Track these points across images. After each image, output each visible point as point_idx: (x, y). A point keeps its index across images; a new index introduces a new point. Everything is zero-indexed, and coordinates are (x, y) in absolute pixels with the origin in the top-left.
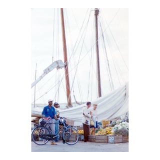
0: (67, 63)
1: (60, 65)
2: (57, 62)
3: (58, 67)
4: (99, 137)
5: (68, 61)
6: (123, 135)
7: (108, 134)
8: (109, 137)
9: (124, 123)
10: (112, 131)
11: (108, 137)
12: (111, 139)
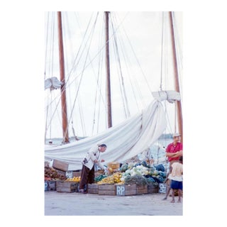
0: (64, 82)
1: (55, 84)
2: (51, 80)
3: (52, 88)
4: (104, 187)
5: (66, 79)
6: (138, 185)
7: (116, 182)
8: (118, 187)
9: (138, 167)
10: (122, 179)
11: (116, 186)
12: (121, 190)
